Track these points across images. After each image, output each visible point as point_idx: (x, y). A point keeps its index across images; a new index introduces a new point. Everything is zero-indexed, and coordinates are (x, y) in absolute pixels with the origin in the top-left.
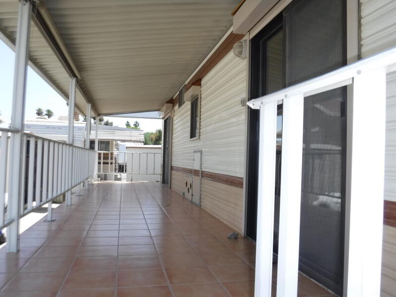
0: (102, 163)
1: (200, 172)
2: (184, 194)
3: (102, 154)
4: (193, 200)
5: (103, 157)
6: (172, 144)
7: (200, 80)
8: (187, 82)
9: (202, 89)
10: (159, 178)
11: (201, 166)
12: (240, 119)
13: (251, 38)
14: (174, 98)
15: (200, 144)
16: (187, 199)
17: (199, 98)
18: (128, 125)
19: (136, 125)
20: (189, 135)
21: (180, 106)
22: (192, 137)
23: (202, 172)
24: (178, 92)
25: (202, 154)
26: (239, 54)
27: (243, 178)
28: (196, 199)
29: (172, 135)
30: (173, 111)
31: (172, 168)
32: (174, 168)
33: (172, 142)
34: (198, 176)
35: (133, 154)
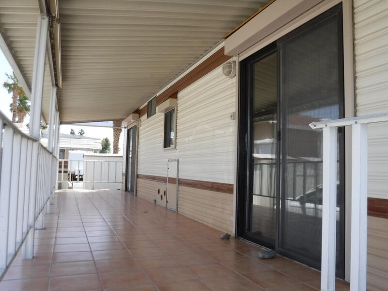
0: (63, 172)
1: (177, 180)
2: (155, 201)
3: (63, 163)
4: (168, 207)
5: (64, 166)
6: (138, 153)
7: (177, 93)
8: (158, 94)
9: (178, 102)
10: (121, 186)
11: (178, 174)
12: (227, 132)
13: (240, 60)
14: (141, 108)
15: (176, 154)
16: (160, 206)
17: (175, 110)
18: (72, 133)
19: (82, 133)
20: (162, 144)
21: (148, 117)
22: (165, 146)
23: (179, 179)
24: (147, 103)
25: (178, 162)
26: (228, 74)
27: (233, 185)
28: (172, 205)
29: (138, 145)
30: (140, 122)
31: (138, 176)
32: (140, 176)
33: (138, 151)
34: (175, 183)
35: (94, 162)
